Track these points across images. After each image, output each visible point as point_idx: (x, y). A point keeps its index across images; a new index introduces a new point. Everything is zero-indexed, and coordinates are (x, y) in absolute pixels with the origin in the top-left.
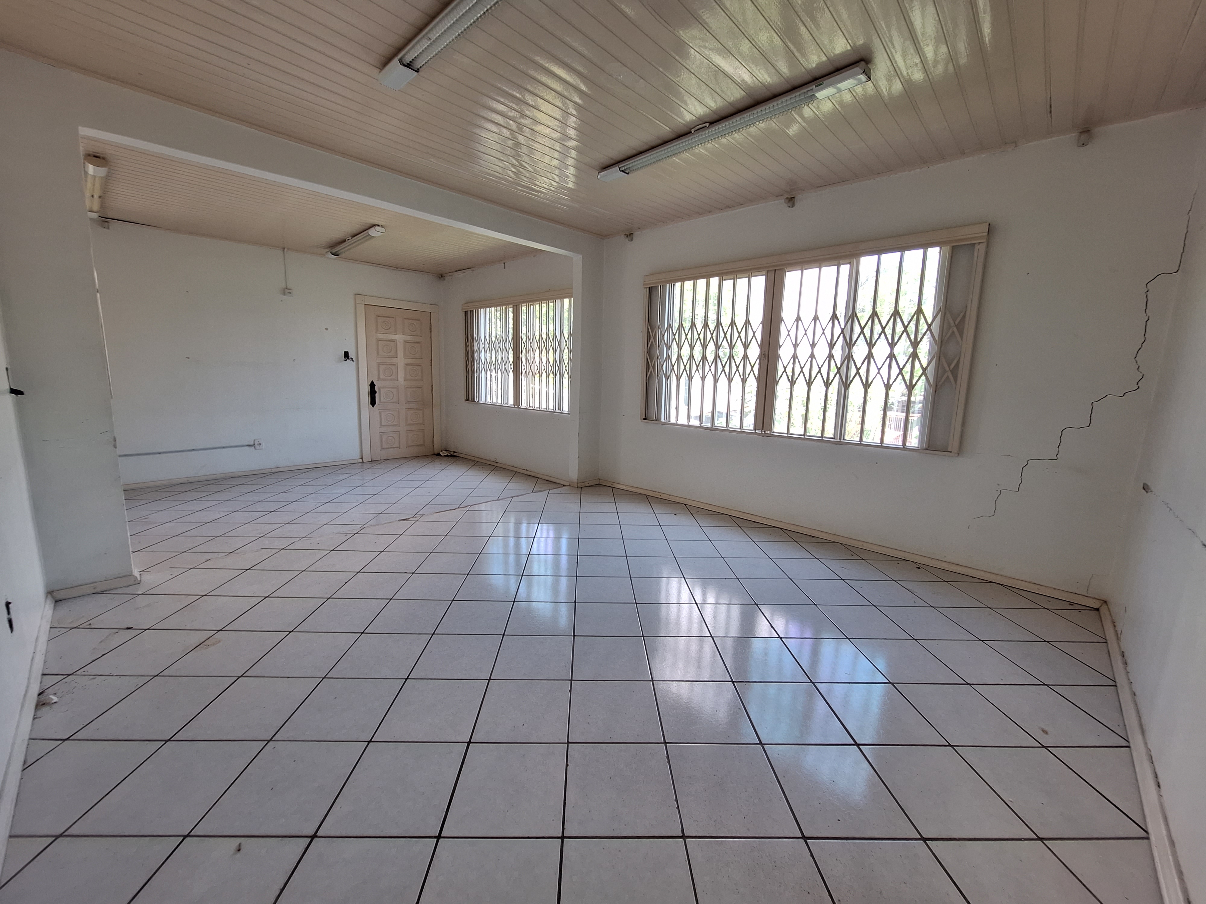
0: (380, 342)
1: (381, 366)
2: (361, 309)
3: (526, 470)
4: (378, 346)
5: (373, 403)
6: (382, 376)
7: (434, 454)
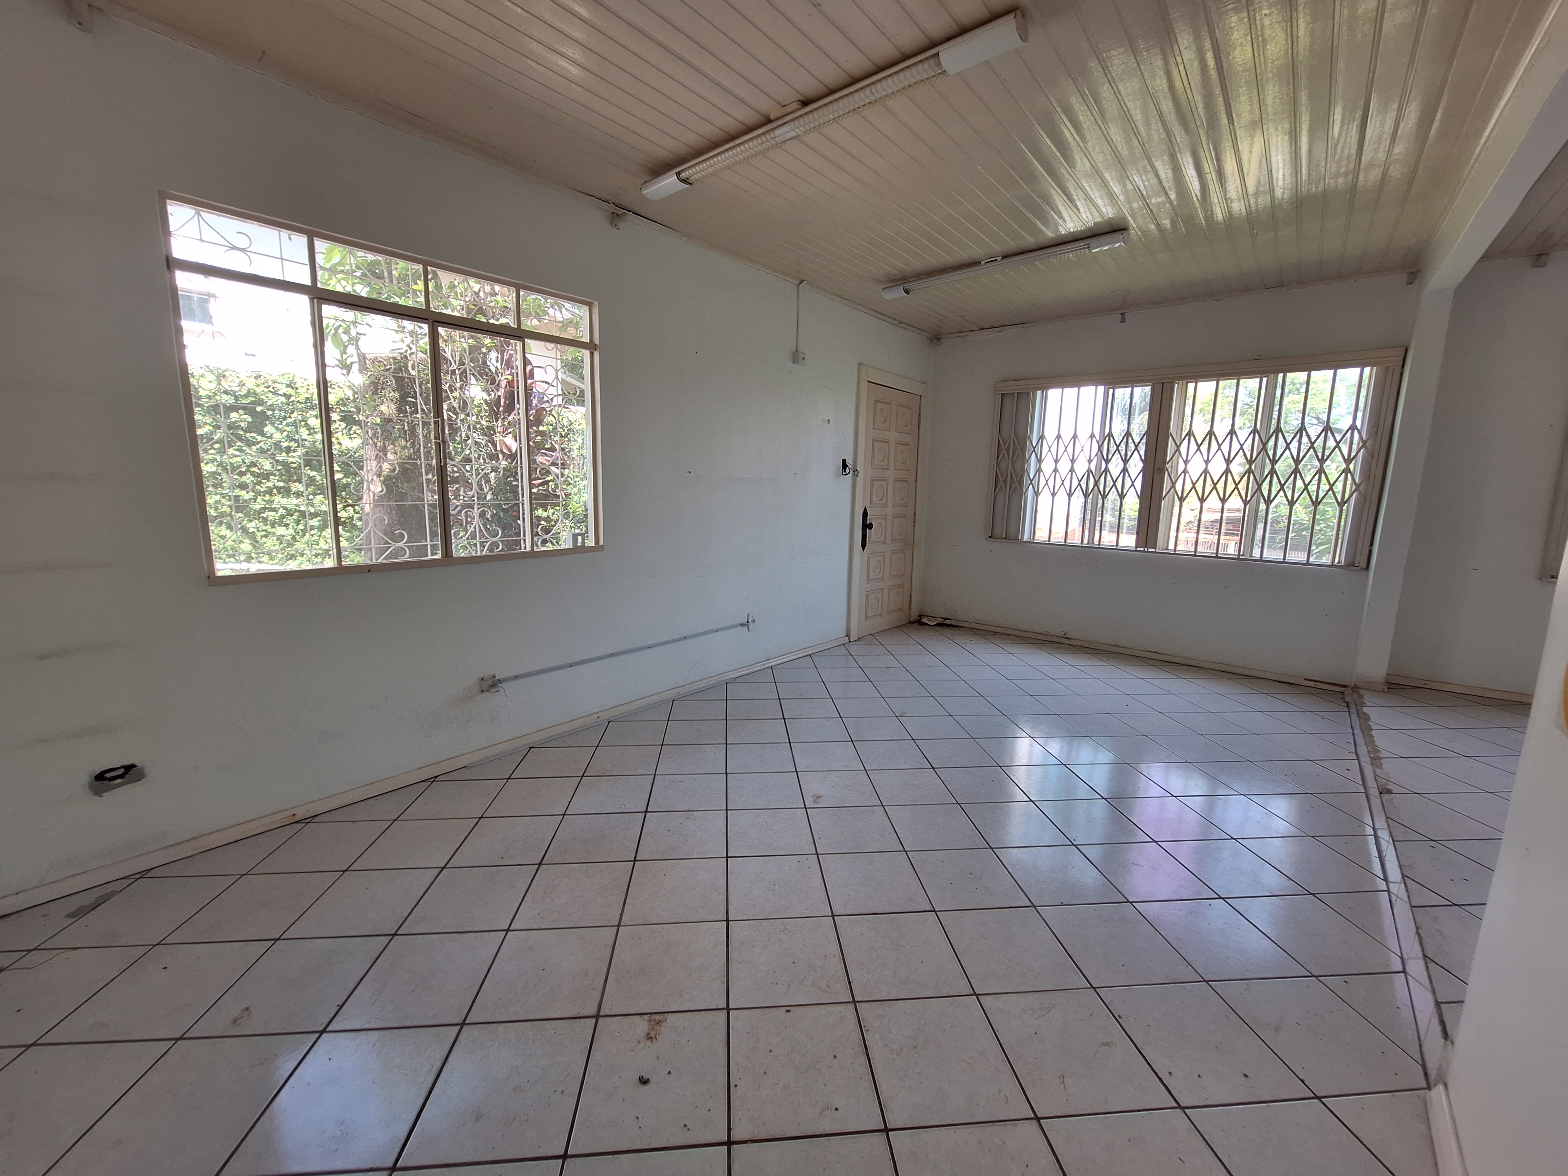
0: (876, 443)
1: (875, 482)
2: (864, 384)
3: (1156, 652)
4: (873, 447)
5: (864, 545)
6: (875, 500)
7: (910, 622)
